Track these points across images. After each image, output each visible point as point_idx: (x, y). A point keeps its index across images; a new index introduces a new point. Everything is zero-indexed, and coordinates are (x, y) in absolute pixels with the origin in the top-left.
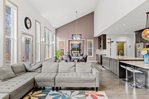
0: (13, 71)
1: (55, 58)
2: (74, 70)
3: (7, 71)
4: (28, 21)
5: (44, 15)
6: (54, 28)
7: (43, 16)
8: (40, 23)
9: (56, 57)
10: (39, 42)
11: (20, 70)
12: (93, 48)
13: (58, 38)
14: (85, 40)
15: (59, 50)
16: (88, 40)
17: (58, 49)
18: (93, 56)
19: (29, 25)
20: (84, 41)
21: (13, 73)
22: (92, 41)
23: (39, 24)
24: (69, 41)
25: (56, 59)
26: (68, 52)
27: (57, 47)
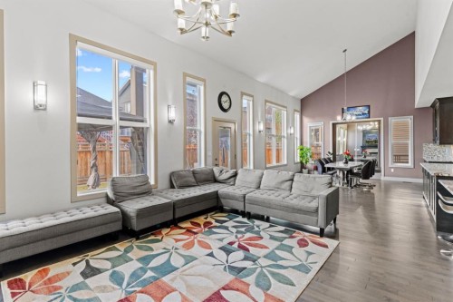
0: (195, 177)
1: (299, 165)
2: (288, 188)
3: (185, 177)
4: (224, 98)
5: (262, 79)
6: (294, 97)
7: (259, 80)
8: (252, 96)
9: (301, 162)
10: (251, 133)
11: (203, 177)
12: (410, 142)
13: (306, 120)
14: (382, 119)
15: (308, 147)
16: (392, 120)
17: (307, 145)
18: (410, 164)
19: (226, 106)
20: (379, 121)
21: (193, 180)
22: (409, 120)
23: (251, 99)
24: (334, 125)
25: (303, 166)
26: (331, 152)
27: (304, 140)
